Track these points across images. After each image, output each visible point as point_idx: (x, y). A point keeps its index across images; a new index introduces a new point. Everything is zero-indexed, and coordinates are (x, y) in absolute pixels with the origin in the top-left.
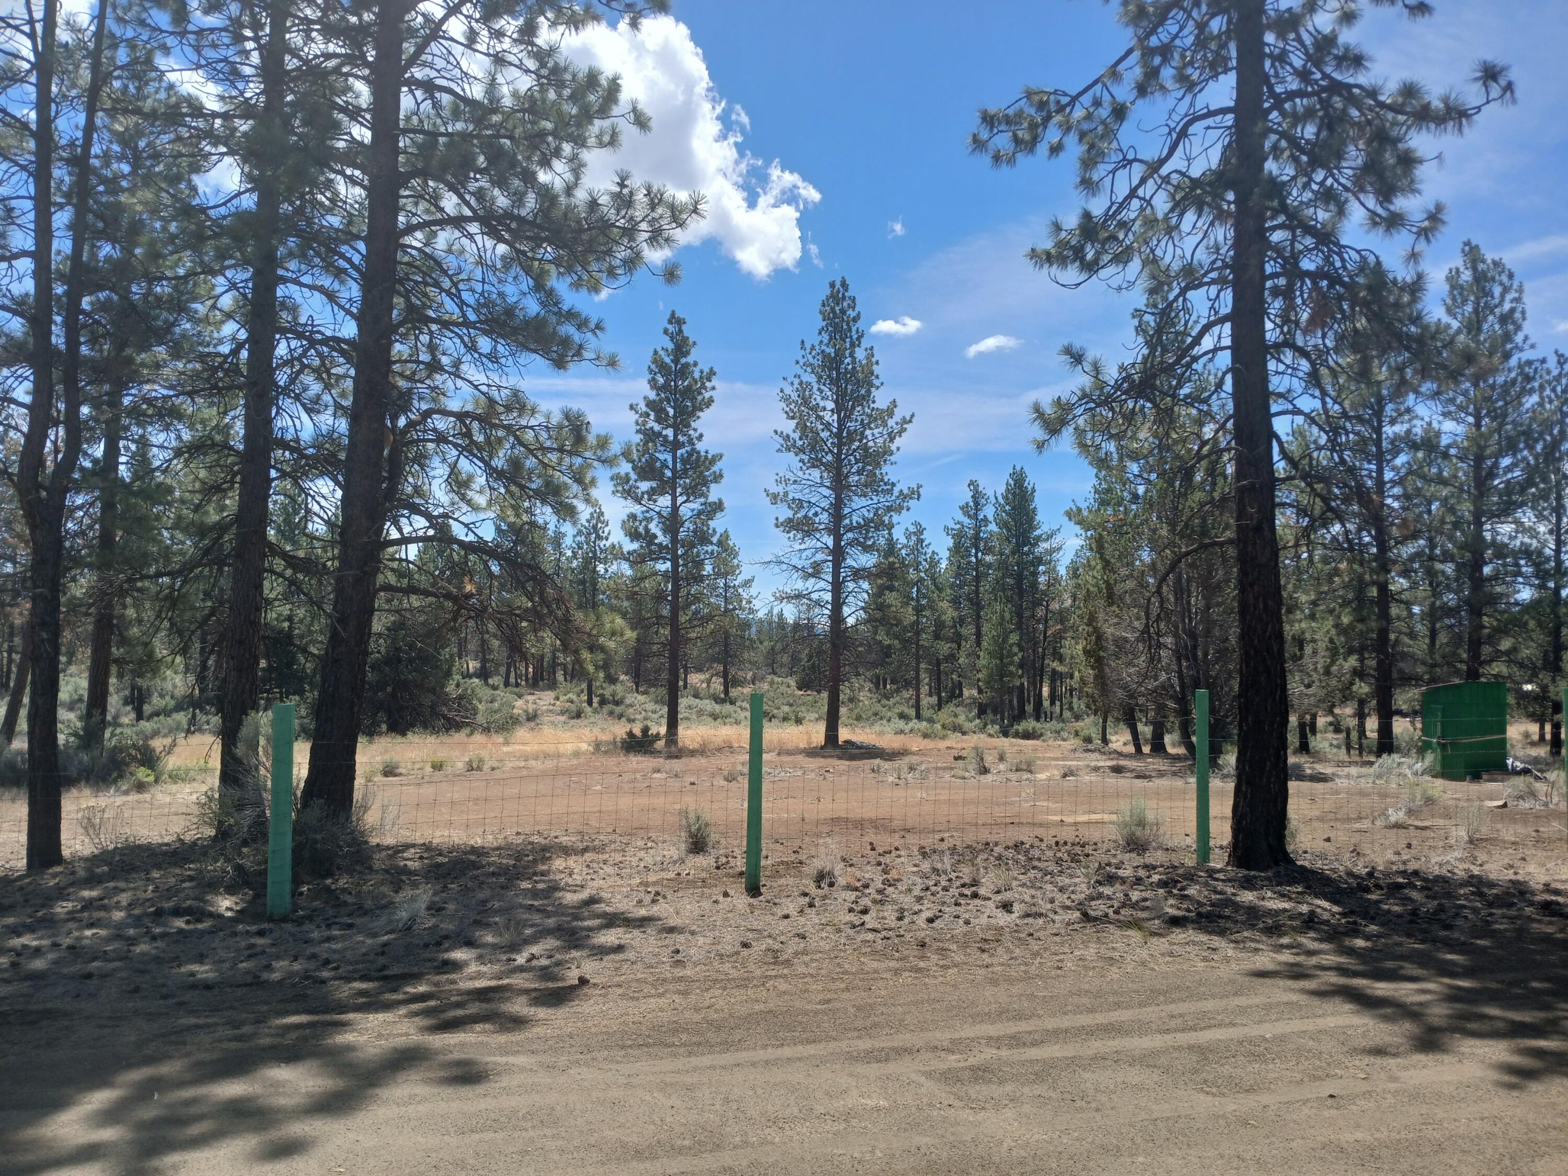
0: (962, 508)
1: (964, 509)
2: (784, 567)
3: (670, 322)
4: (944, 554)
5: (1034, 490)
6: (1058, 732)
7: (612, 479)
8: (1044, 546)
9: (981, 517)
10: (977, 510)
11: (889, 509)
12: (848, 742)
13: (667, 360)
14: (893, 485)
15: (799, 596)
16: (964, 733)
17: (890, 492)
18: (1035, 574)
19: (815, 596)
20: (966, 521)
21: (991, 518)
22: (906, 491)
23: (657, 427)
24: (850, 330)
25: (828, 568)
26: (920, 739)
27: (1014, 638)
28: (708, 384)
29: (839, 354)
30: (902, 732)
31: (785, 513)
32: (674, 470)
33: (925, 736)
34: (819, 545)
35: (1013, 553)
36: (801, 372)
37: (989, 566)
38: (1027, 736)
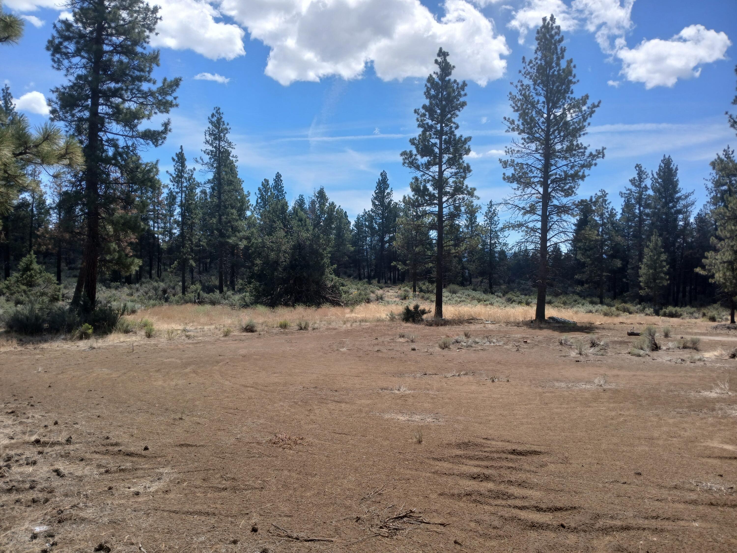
0: (631, 181)
1: (632, 181)
2: (510, 206)
3: (439, 55)
4: (619, 211)
5: (677, 169)
6: (692, 313)
7: (402, 155)
8: (682, 203)
9: (643, 185)
10: (641, 181)
11: (583, 166)
12: (552, 318)
13: (437, 79)
14: (585, 148)
15: (520, 225)
16: (630, 313)
17: (583, 153)
18: (676, 220)
19: (531, 225)
20: (633, 188)
21: (649, 186)
22: (594, 153)
23: (430, 122)
24: (556, 49)
25: (539, 206)
26: (602, 317)
27: (664, 257)
28: (462, 93)
29: (549, 64)
30: (591, 312)
31: (510, 172)
32: (440, 149)
33: (606, 314)
34: (534, 191)
35: (663, 207)
36: (522, 78)
37: (647, 215)
38: (672, 315)
